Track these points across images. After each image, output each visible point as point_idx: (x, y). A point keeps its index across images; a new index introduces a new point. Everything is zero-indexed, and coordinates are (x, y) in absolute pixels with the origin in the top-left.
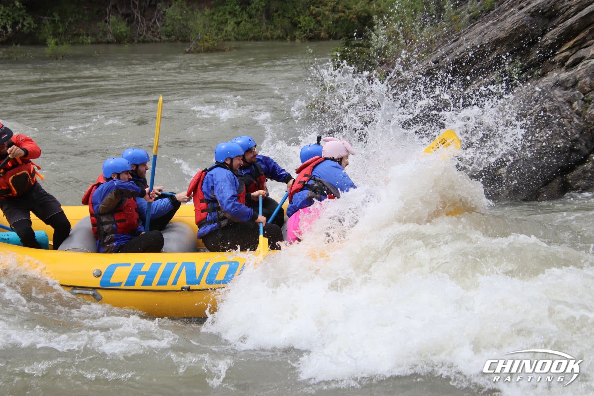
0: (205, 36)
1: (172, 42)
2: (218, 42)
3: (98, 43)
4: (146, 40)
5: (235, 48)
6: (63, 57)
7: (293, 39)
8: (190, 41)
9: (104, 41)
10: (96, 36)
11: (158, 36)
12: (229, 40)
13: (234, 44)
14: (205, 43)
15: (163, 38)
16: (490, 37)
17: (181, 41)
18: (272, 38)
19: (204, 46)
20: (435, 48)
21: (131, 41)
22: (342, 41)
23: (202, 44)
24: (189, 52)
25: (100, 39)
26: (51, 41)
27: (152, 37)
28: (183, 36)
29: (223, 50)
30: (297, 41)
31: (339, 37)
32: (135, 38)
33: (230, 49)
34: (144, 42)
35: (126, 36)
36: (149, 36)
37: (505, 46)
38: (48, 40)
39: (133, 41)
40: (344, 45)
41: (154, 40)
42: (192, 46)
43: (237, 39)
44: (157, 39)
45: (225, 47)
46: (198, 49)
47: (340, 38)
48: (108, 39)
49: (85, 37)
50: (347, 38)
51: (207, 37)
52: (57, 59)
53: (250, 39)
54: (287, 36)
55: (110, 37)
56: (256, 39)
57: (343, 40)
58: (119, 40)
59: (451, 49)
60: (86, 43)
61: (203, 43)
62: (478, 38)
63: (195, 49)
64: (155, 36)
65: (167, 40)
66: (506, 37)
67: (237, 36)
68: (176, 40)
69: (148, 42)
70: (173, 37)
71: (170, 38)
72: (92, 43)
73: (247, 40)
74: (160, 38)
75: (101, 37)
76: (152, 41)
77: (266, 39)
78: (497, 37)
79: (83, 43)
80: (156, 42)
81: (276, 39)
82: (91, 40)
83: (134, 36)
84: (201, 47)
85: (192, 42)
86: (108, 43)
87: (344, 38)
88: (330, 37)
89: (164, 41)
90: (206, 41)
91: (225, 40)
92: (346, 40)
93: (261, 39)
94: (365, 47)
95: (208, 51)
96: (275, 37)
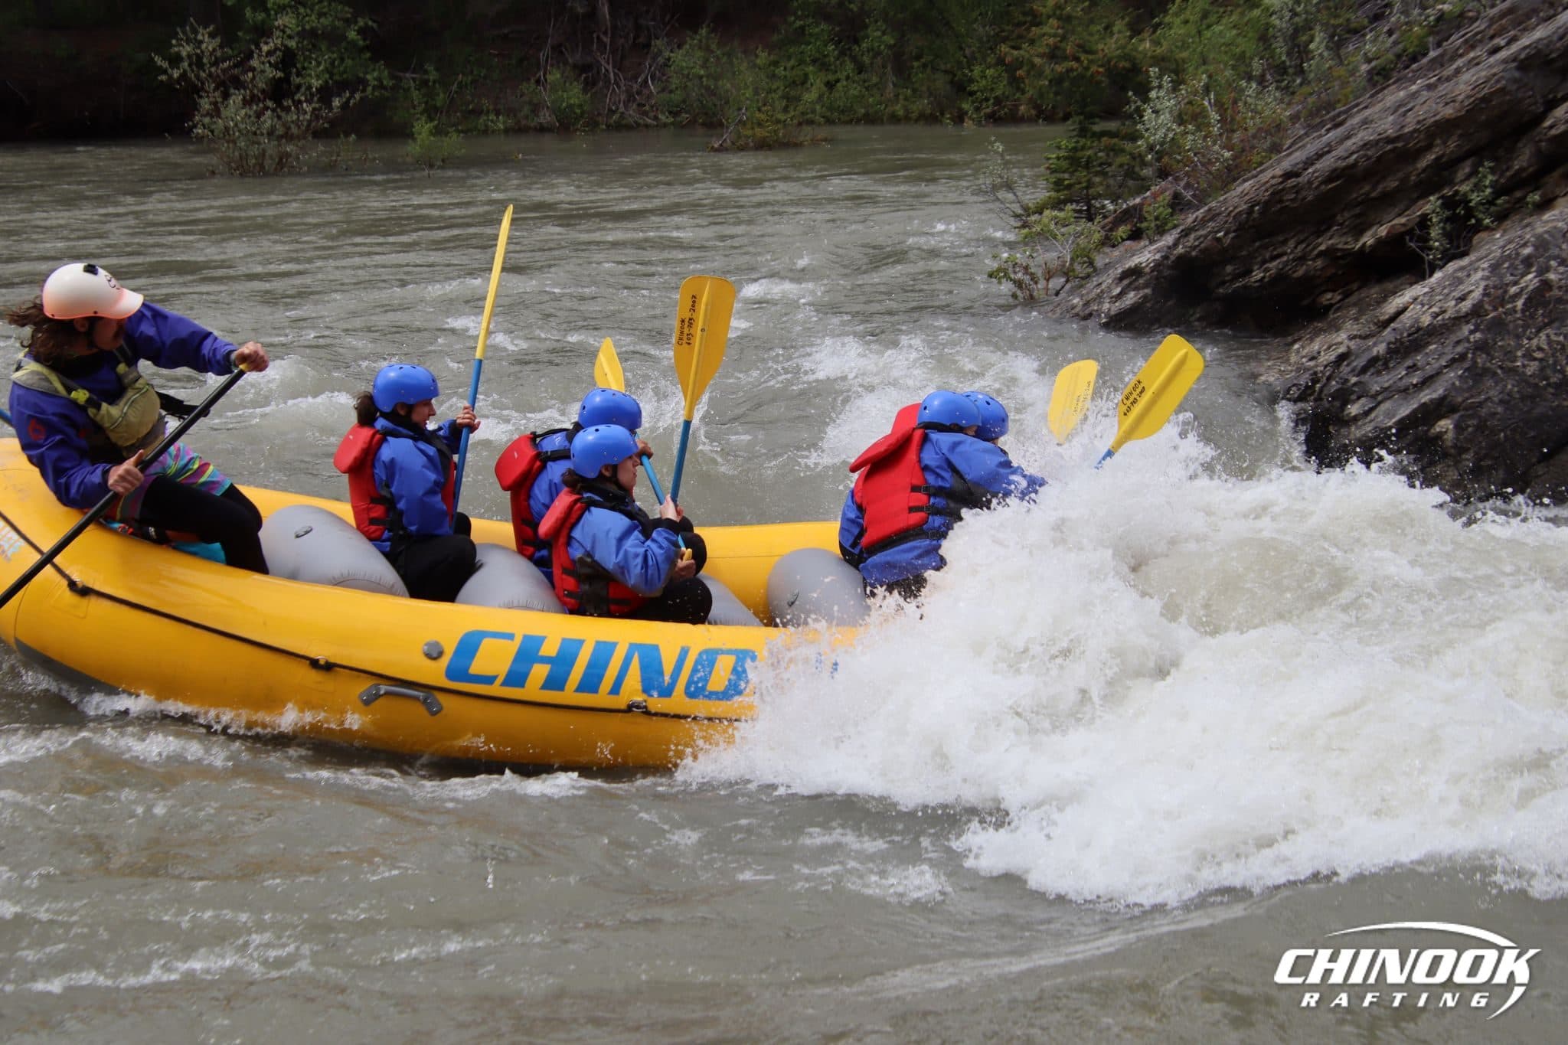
0: (758, 115)
1: (683, 127)
2: (785, 126)
3: (519, 130)
4: (624, 122)
5: (825, 140)
6: (443, 161)
7: (959, 118)
8: (721, 125)
9: (532, 125)
10: (515, 116)
11: (652, 114)
12: (811, 122)
13: (823, 132)
14: (758, 130)
15: (662, 118)
16: (1421, 118)
17: (704, 124)
18: (907, 118)
19: (754, 135)
20: (1289, 142)
21: (593, 125)
22: (1071, 125)
23: (749, 133)
24: (721, 149)
25: (524, 122)
26: (423, 128)
27: (637, 117)
28: (706, 114)
29: (797, 146)
30: (968, 124)
31: (1061, 115)
32: (600, 119)
33: (815, 142)
34: (620, 127)
35: (583, 113)
36: (632, 114)
37: (1455, 138)
38: (415, 124)
39: (596, 124)
40: (1075, 133)
41: (641, 121)
42: (727, 136)
43: (829, 121)
44: (649, 121)
45: (801, 139)
46: (741, 142)
47: (1066, 117)
48: (542, 120)
49: (492, 117)
50: (1082, 117)
51: (763, 116)
52: (431, 166)
53: (858, 121)
54: (942, 114)
55: (545, 117)
56: (871, 119)
57: (1074, 122)
58: (565, 125)
59: (1329, 144)
60: (493, 132)
61: (753, 128)
62: (1391, 118)
63: (733, 143)
64: (645, 113)
65: (672, 123)
66: (1456, 118)
67: (829, 114)
68: (692, 123)
69: (629, 128)
70: (684, 115)
71: (678, 119)
72: (507, 131)
73: (850, 122)
74: (656, 118)
75: (527, 117)
76: (638, 125)
77: (895, 119)
78: (1438, 117)
79: (486, 132)
80: (647, 126)
81: (917, 121)
82: (504, 123)
83: (599, 114)
84: (747, 137)
85: (727, 128)
86: (542, 129)
87: (1077, 119)
88: (1038, 116)
89: (665, 125)
90: (760, 124)
91: (800, 124)
92: (1080, 123)
93: (882, 120)
94: (1123, 139)
95: (762, 145)
96: (914, 116)
